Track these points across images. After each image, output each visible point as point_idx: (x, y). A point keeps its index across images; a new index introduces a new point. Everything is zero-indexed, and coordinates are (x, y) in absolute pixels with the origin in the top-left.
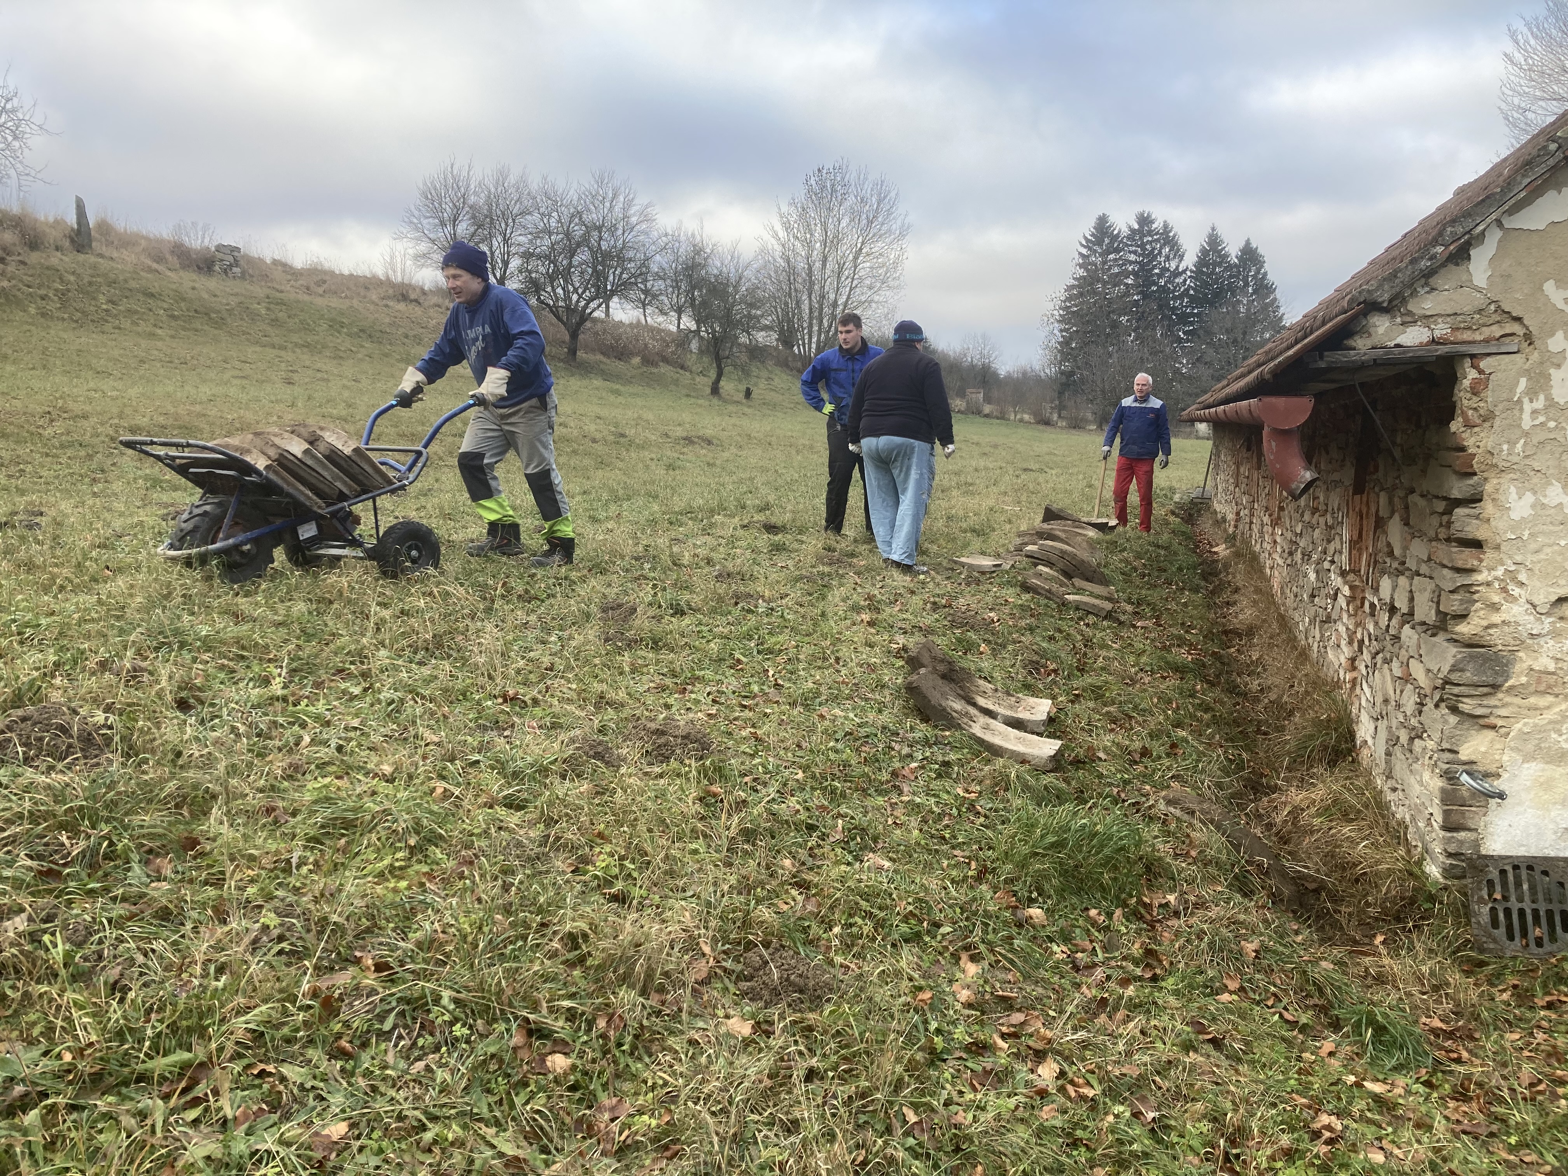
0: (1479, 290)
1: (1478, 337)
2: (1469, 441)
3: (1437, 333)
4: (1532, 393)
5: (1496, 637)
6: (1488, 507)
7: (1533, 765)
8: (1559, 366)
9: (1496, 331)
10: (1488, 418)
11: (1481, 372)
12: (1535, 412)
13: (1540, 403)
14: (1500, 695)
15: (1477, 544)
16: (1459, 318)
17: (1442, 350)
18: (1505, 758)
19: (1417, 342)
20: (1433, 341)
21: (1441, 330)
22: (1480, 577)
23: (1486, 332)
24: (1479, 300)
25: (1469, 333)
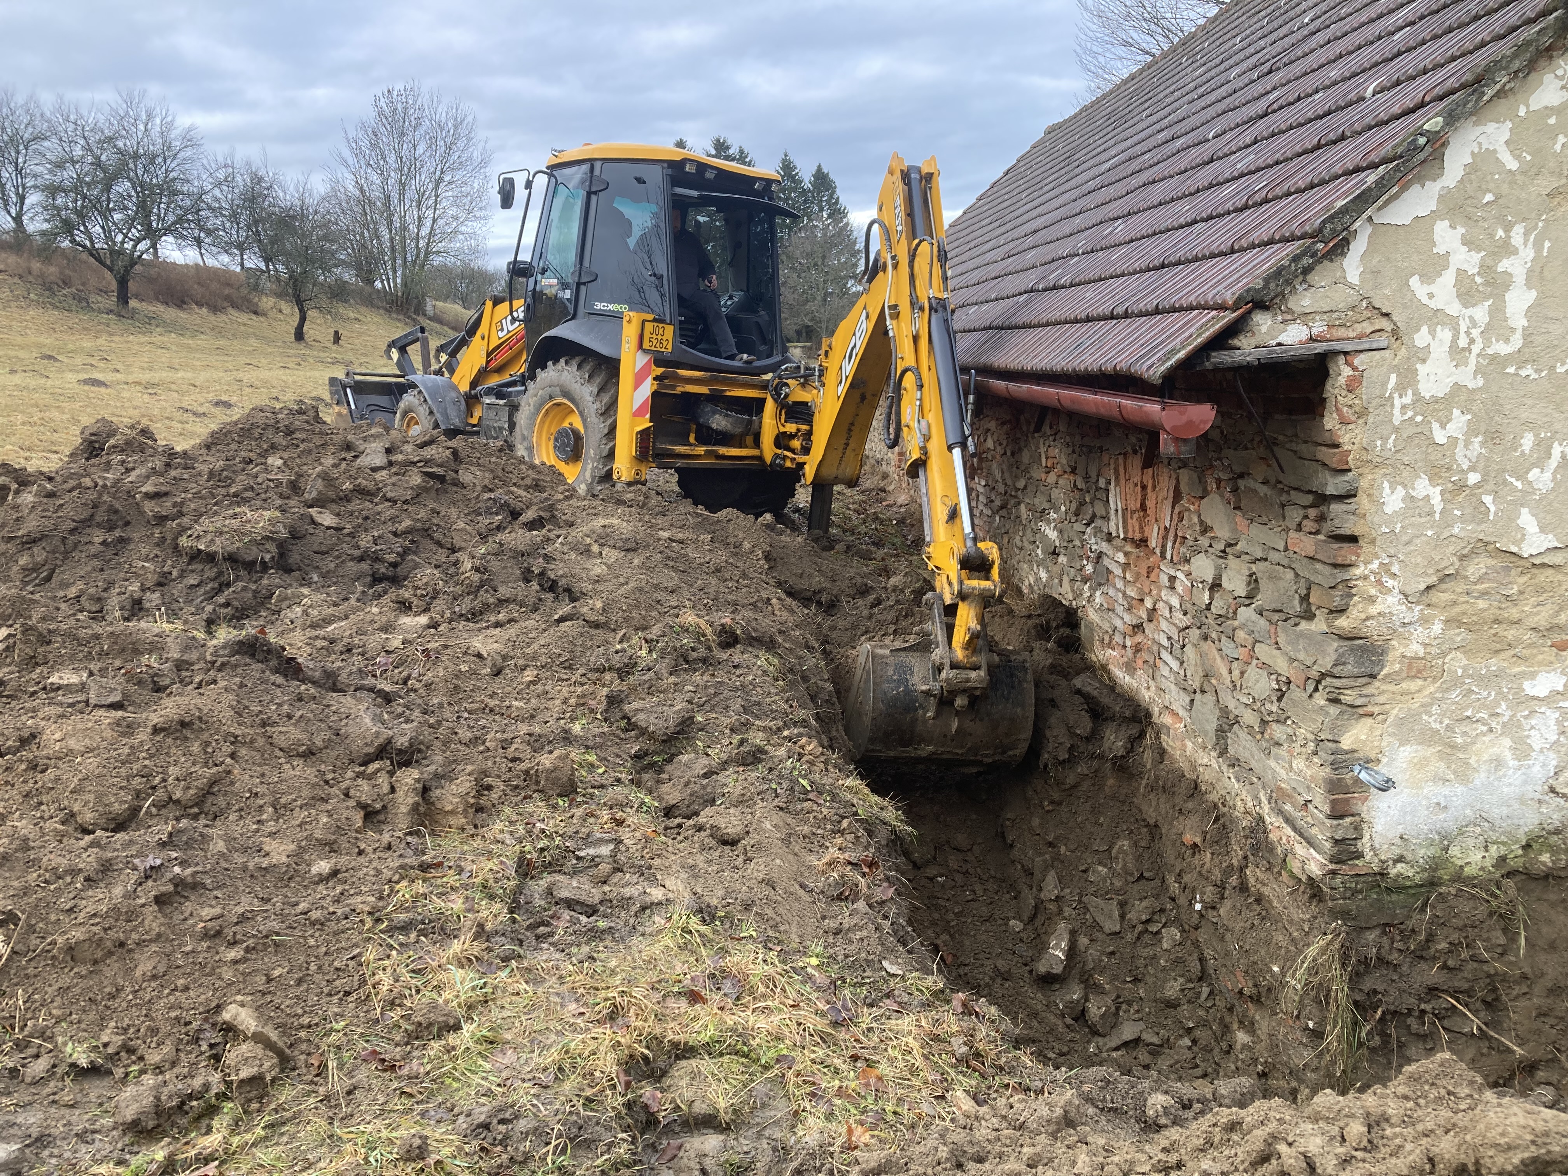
0: (1351, 286)
1: (1352, 334)
2: (1345, 438)
3: (1315, 331)
4: (1401, 389)
5: (1373, 629)
6: (1362, 501)
7: (1408, 748)
8: (1424, 361)
9: (1367, 328)
10: (1362, 414)
11: (1355, 369)
12: (1404, 407)
13: (1408, 399)
14: (1377, 684)
15: (1353, 539)
16: (1335, 316)
17: (1320, 348)
18: (1384, 744)
19: (1297, 340)
20: (1312, 339)
21: (1319, 327)
22: (1358, 571)
23: (1359, 328)
24: (1352, 297)
25: (1343, 330)
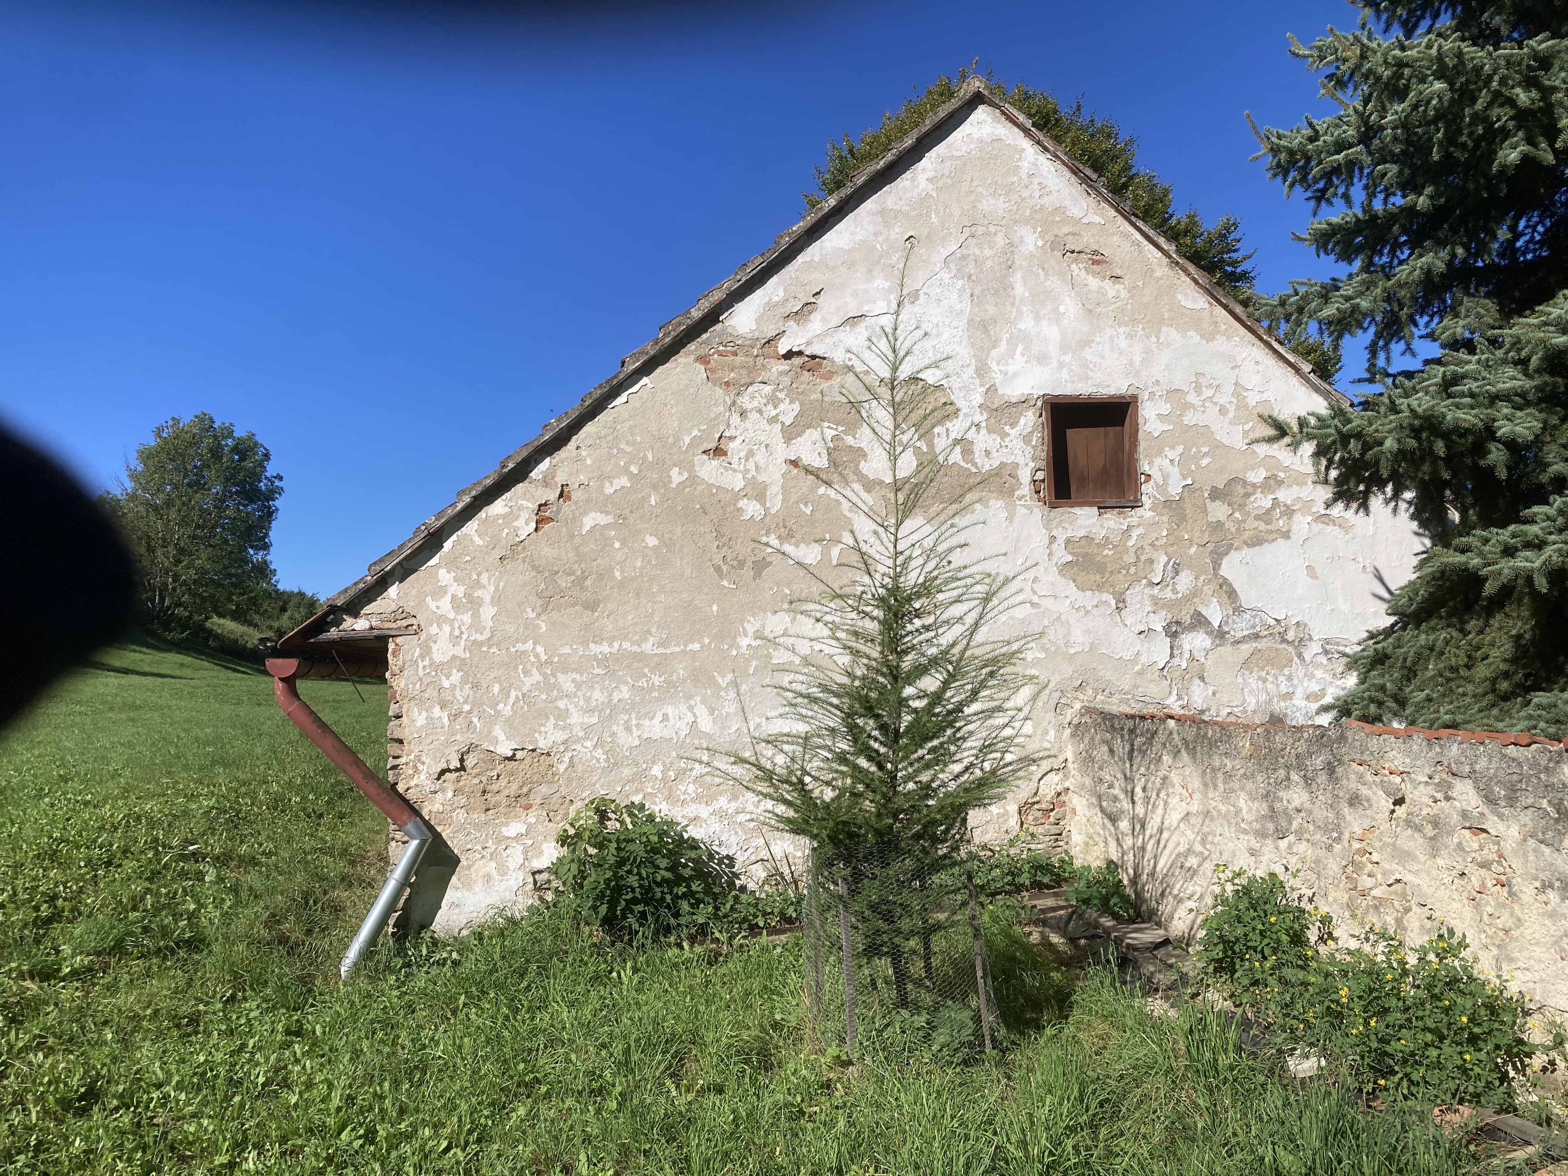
0: (393, 601)
1: (395, 626)
2: (395, 683)
3: (374, 624)
4: (422, 656)
5: (413, 794)
6: (405, 721)
8: (435, 642)
9: (404, 623)
10: (402, 670)
11: (397, 645)
12: (424, 667)
13: (427, 663)
15: (401, 742)
16: (385, 616)
17: (376, 632)
19: (364, 629)
20: (372, 628)
21: (376, 622)
22: (403, 760)
23: (398, 623)
24: (394, 607)
25: (390, 624)
